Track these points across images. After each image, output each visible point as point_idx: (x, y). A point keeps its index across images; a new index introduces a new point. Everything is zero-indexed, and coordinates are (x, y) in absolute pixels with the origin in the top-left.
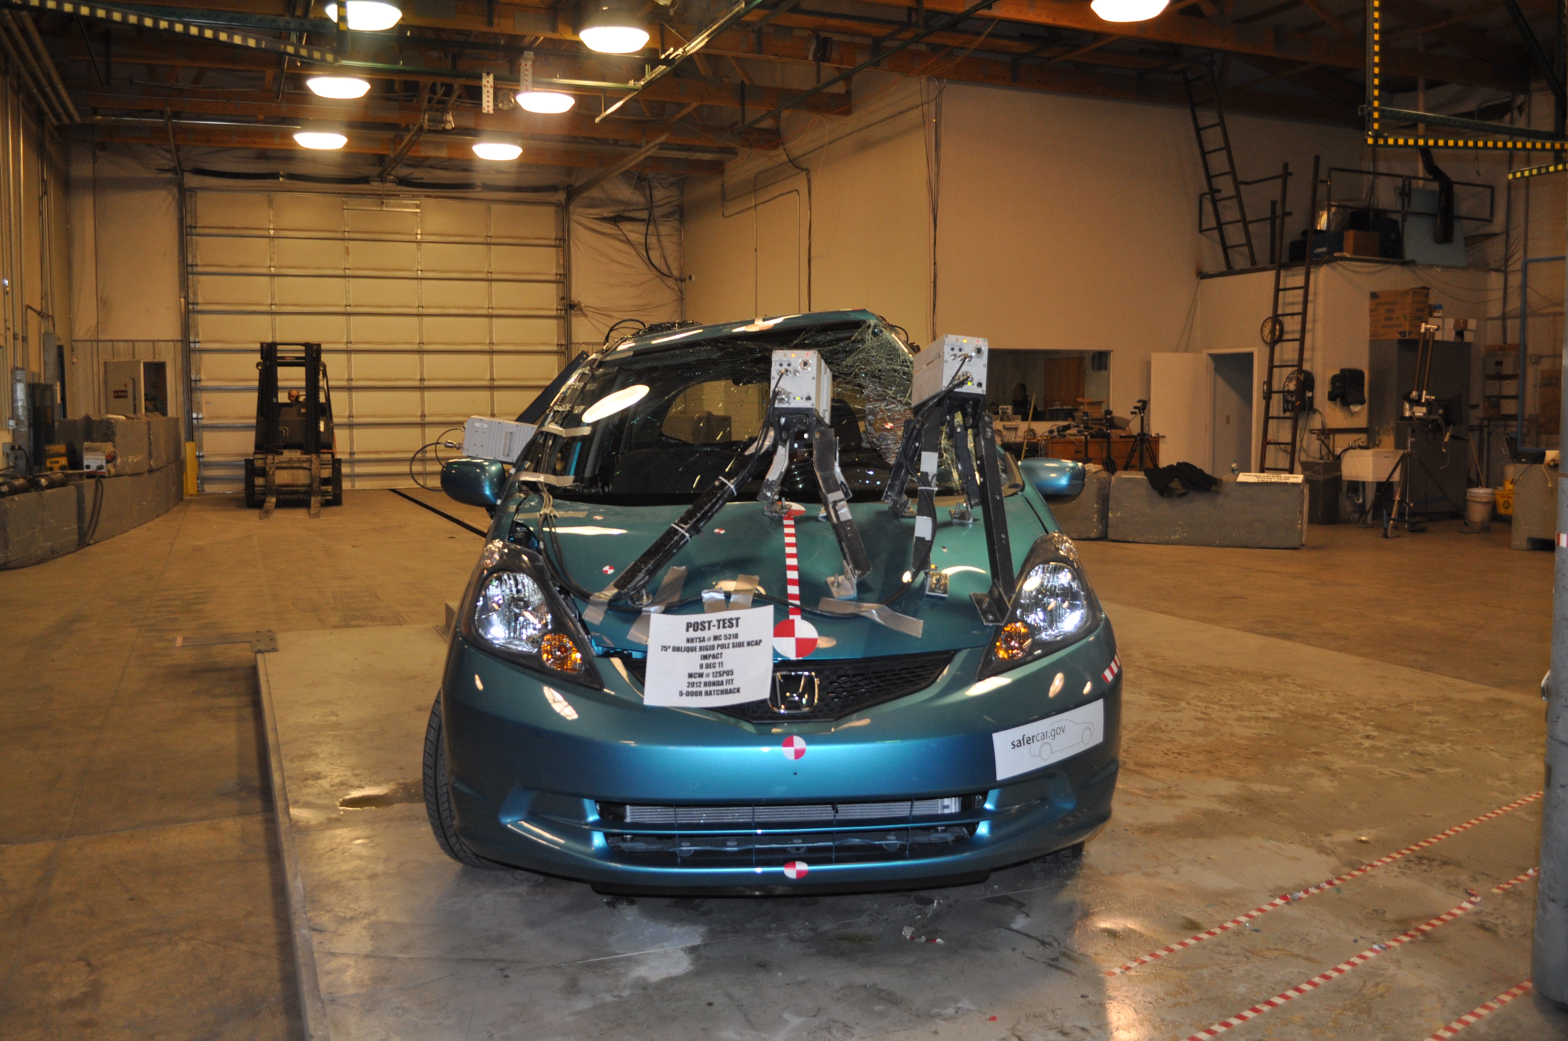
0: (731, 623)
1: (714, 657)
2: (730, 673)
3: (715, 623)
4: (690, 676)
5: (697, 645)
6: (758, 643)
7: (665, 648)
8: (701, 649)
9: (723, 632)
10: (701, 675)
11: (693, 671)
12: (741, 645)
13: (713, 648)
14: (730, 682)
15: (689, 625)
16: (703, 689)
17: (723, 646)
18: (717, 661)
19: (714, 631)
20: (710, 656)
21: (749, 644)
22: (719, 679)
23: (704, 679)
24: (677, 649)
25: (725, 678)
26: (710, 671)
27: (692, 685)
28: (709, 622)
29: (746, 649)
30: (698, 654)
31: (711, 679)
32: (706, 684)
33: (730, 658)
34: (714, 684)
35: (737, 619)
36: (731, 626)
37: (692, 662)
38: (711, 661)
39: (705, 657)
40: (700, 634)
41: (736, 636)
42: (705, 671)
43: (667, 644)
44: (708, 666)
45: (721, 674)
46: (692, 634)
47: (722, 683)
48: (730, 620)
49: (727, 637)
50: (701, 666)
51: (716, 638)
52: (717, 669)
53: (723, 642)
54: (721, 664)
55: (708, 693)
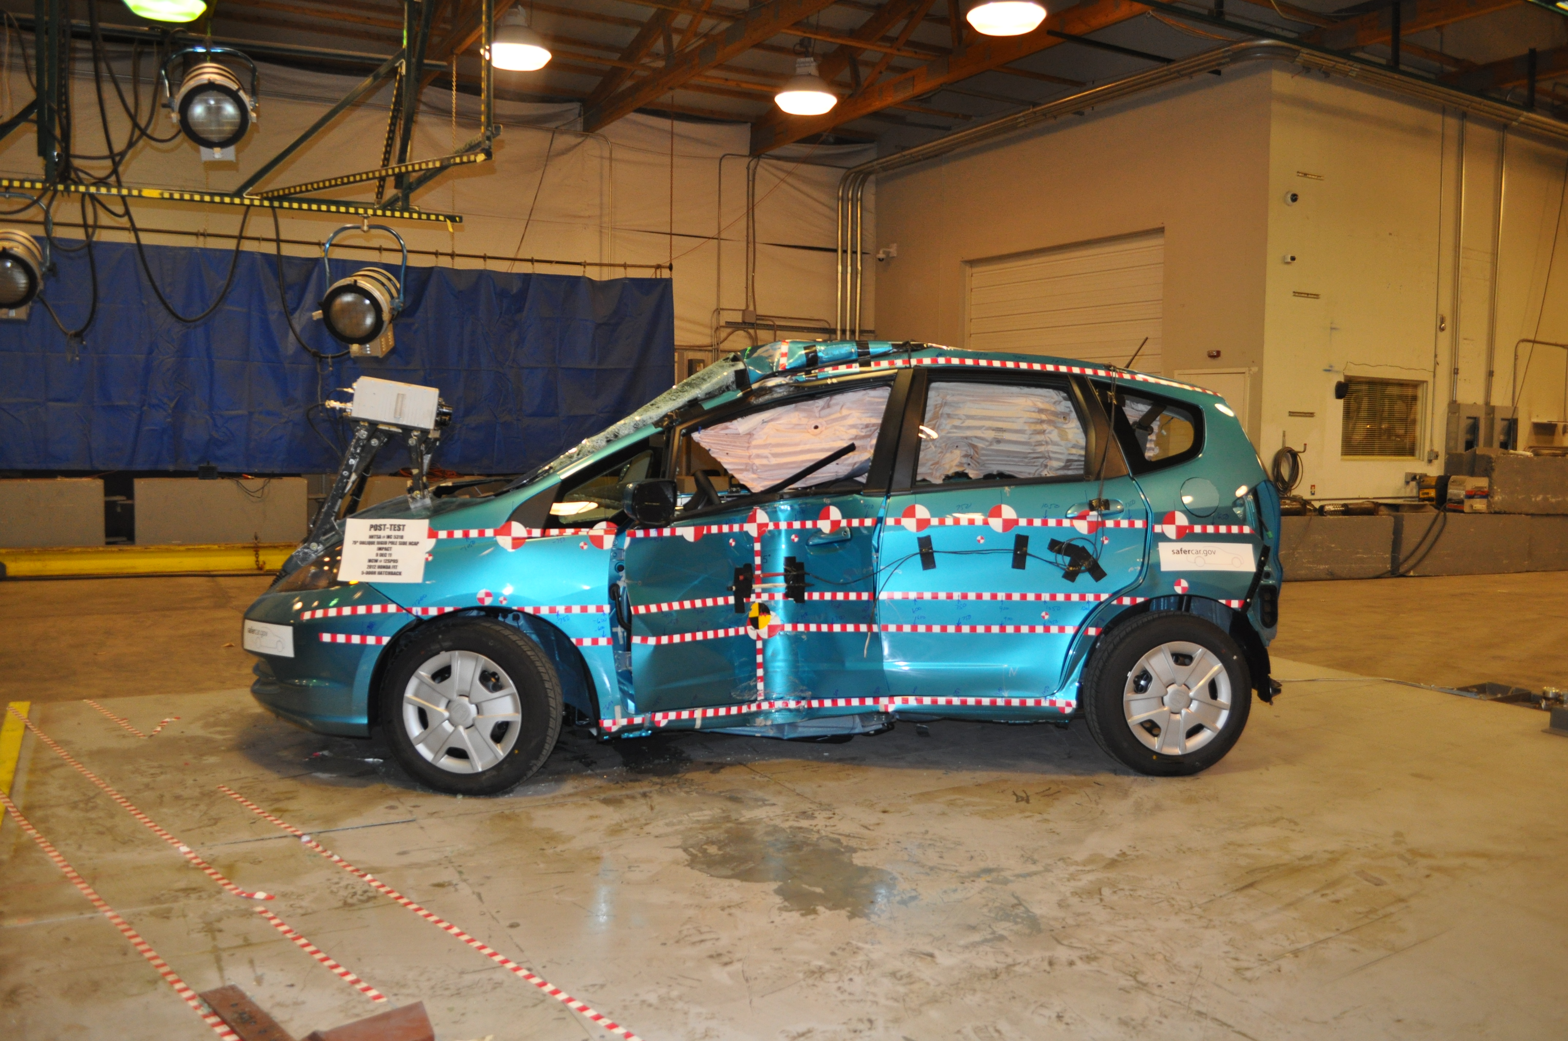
0: (399, 528)
1: (386, 549)
2: (395, 561)
3: (388, 526)
4: (370, 561)
5: (376, 540)
6: (416, 544)
7: (355, 542)
8: (379, 543)
9: (393, 533)
10: (376, 561)
11: (371, 558)
12: (404, 543)
13: (385, 543)
14: (395, 567)
15: (372, 526)
16: (377, 570)
17: (392, 543)
18: (387, 552)
19: (387, 532)
20: (383, 548)
21: (411, 544)
22: (388, 564)
23: (378, 564)
24: (362, 543)
25: (392, 564)
26: (383, 558)
27: (370, 567)
28: (385, 525)
29: (408, 547)
30: (376, 546)
31: (383, 564)
32: (380, 567)
33: (397, 551)
34: (384, 567)
35: (404, 526)
36: (399, 530)
37: (372, 551)
38: (383, 552)
39: (380, 549)
40: (378, 533)
41: (402, 537)
42: (379, 558)
43: (356, 540)
44: (382, 555)
45: (389, 561)
46: (373, 533)
47: (389, 567)
48: (399, 526)
49: (397, 537)
50: (377, 555)
51: (389, 537)
52: (388, 558)
53: (392, 540)
54: (390, 555)
55: (380, 573)
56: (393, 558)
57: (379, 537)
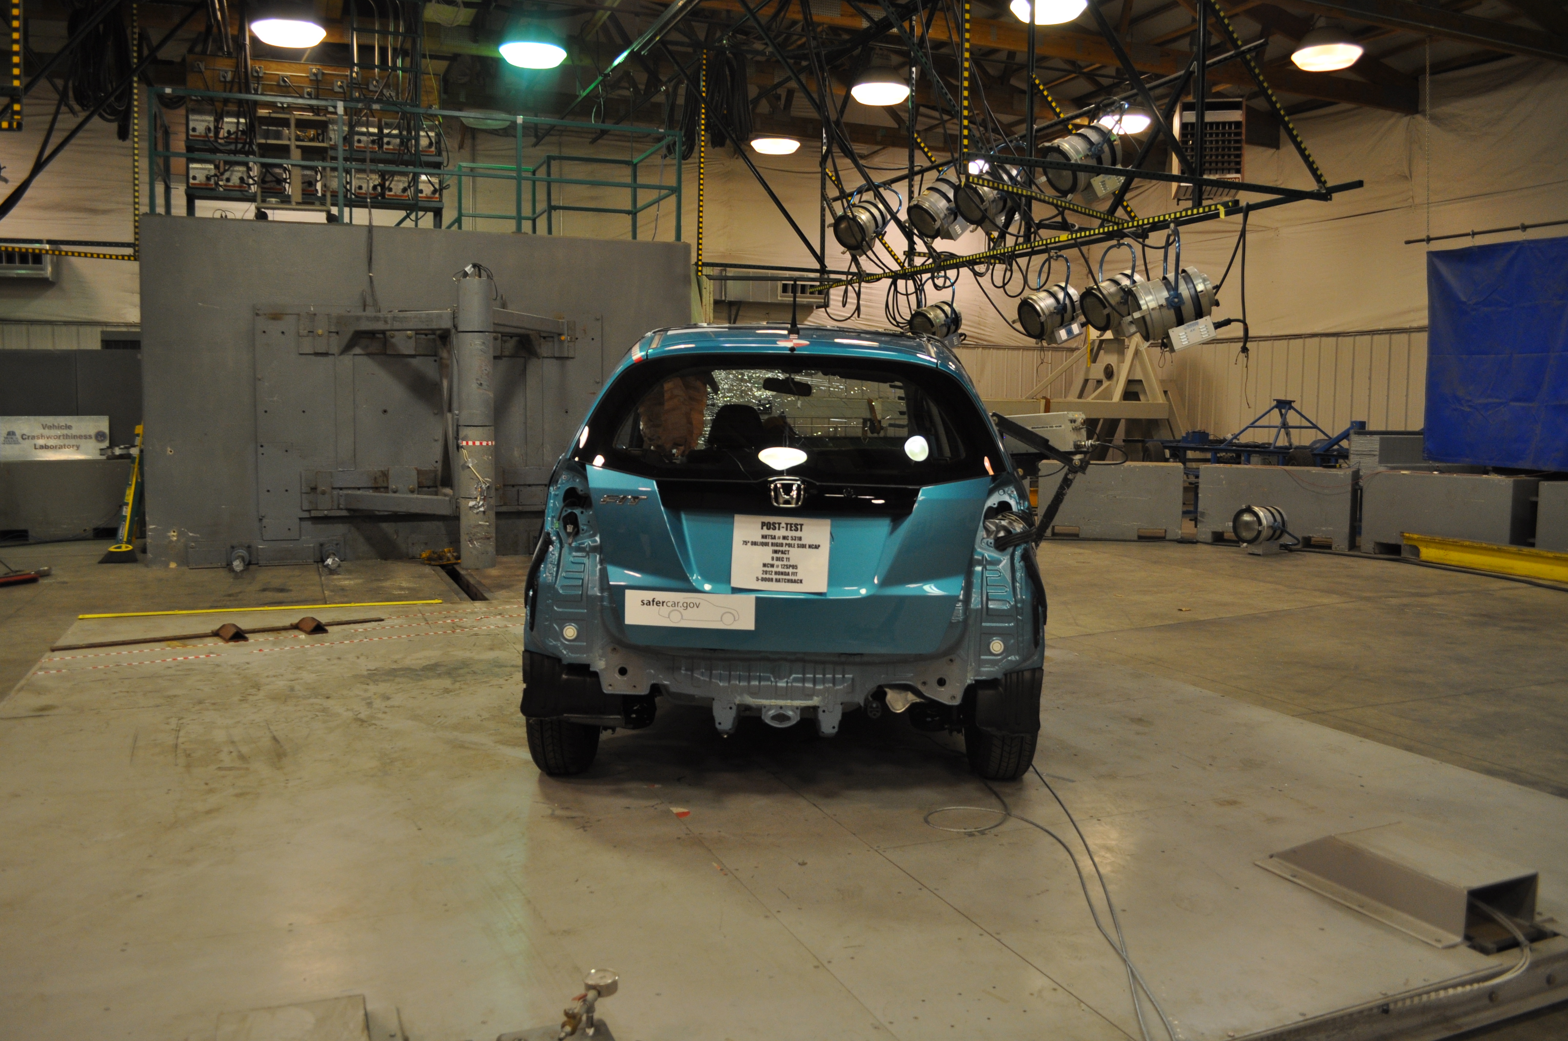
56: (791, 563)
57: (774, 538)
